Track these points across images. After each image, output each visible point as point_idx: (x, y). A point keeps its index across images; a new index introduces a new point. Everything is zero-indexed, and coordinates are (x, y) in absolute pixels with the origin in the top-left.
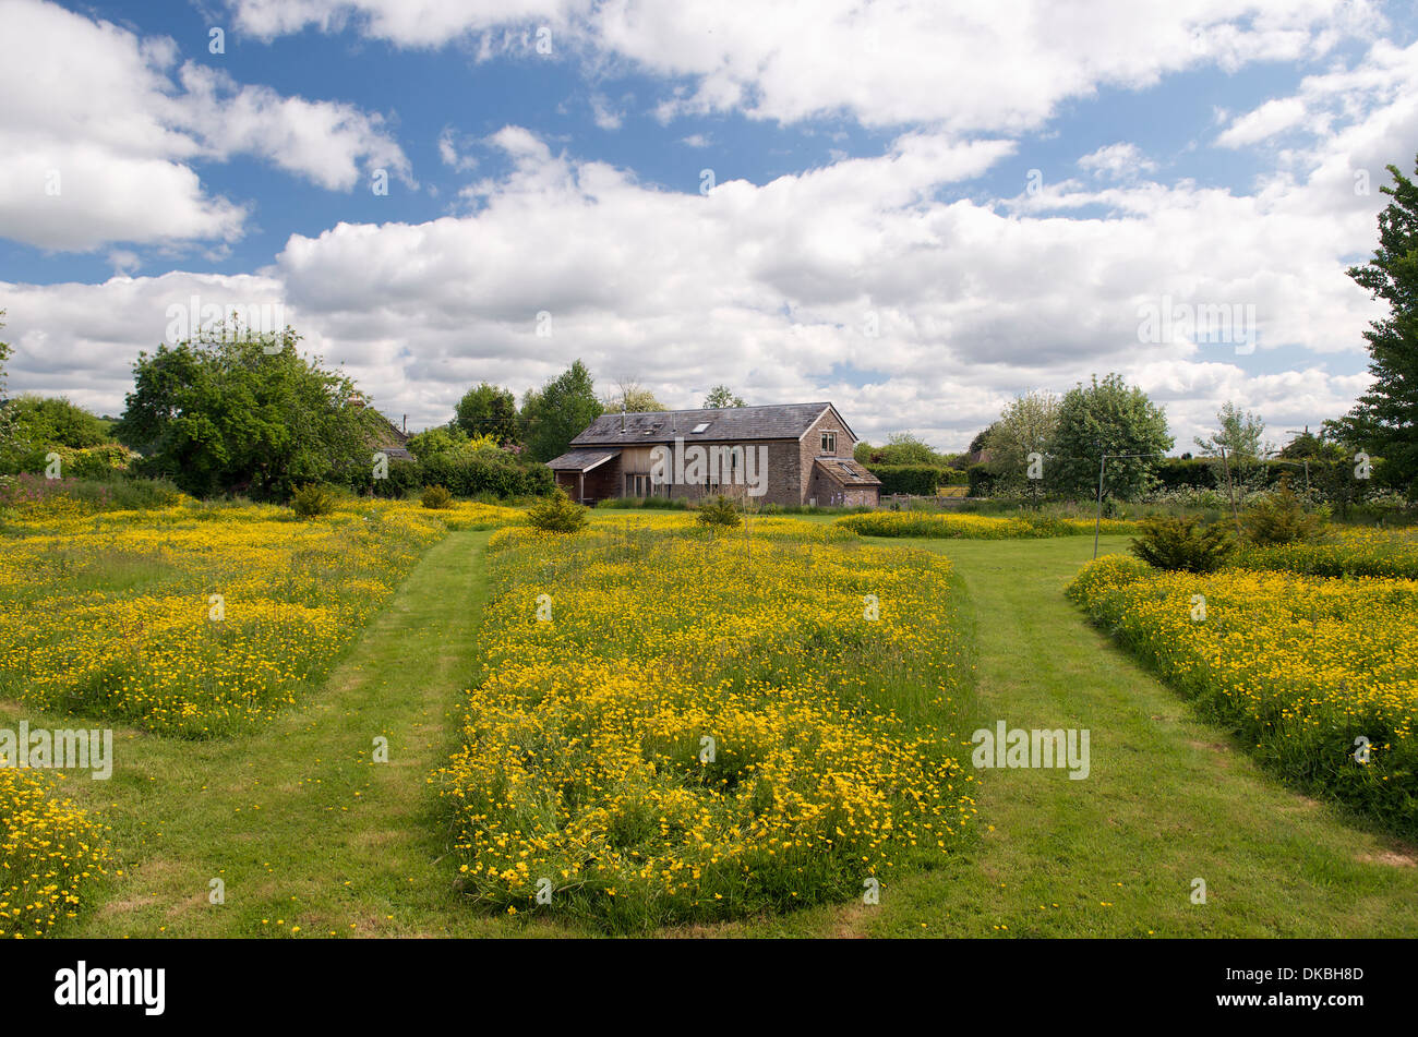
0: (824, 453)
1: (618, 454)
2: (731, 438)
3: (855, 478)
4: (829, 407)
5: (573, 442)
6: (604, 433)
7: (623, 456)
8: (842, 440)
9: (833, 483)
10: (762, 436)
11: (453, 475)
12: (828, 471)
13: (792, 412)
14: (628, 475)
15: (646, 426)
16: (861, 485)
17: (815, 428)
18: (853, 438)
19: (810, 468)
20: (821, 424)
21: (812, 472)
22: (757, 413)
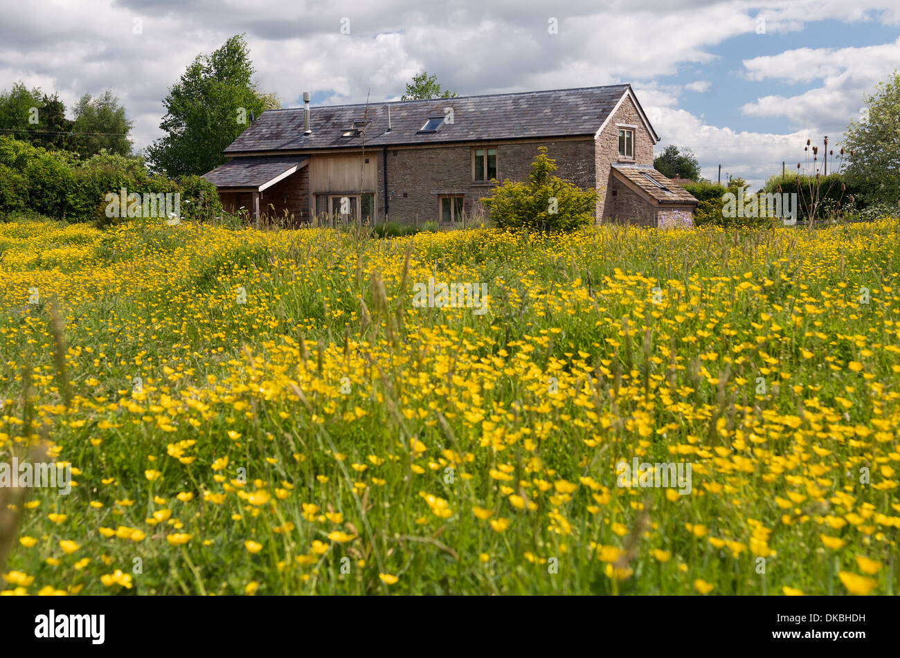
0: (621, 157)
1: (303, 164)
2: (485, 137)
3: (667, 194)
4: (628, 92)
5: (228, 149)
6: (277, 136)
7: (311, 168)
8: (641, 139)
9: (640, 200)
10: (534, 133)
11: (76, 192)
12: (633, 183)
13: (572, 99)
14: (317, 195)
15: (341, 125)
16: (675, 203)
17: (612, 122)
18: (654, 138)
19: (607, 178)
20: (617, 116)
21: (609, 185)
22: (515, 102)
